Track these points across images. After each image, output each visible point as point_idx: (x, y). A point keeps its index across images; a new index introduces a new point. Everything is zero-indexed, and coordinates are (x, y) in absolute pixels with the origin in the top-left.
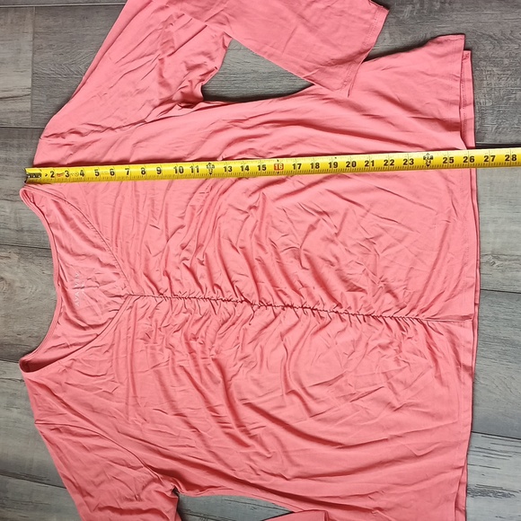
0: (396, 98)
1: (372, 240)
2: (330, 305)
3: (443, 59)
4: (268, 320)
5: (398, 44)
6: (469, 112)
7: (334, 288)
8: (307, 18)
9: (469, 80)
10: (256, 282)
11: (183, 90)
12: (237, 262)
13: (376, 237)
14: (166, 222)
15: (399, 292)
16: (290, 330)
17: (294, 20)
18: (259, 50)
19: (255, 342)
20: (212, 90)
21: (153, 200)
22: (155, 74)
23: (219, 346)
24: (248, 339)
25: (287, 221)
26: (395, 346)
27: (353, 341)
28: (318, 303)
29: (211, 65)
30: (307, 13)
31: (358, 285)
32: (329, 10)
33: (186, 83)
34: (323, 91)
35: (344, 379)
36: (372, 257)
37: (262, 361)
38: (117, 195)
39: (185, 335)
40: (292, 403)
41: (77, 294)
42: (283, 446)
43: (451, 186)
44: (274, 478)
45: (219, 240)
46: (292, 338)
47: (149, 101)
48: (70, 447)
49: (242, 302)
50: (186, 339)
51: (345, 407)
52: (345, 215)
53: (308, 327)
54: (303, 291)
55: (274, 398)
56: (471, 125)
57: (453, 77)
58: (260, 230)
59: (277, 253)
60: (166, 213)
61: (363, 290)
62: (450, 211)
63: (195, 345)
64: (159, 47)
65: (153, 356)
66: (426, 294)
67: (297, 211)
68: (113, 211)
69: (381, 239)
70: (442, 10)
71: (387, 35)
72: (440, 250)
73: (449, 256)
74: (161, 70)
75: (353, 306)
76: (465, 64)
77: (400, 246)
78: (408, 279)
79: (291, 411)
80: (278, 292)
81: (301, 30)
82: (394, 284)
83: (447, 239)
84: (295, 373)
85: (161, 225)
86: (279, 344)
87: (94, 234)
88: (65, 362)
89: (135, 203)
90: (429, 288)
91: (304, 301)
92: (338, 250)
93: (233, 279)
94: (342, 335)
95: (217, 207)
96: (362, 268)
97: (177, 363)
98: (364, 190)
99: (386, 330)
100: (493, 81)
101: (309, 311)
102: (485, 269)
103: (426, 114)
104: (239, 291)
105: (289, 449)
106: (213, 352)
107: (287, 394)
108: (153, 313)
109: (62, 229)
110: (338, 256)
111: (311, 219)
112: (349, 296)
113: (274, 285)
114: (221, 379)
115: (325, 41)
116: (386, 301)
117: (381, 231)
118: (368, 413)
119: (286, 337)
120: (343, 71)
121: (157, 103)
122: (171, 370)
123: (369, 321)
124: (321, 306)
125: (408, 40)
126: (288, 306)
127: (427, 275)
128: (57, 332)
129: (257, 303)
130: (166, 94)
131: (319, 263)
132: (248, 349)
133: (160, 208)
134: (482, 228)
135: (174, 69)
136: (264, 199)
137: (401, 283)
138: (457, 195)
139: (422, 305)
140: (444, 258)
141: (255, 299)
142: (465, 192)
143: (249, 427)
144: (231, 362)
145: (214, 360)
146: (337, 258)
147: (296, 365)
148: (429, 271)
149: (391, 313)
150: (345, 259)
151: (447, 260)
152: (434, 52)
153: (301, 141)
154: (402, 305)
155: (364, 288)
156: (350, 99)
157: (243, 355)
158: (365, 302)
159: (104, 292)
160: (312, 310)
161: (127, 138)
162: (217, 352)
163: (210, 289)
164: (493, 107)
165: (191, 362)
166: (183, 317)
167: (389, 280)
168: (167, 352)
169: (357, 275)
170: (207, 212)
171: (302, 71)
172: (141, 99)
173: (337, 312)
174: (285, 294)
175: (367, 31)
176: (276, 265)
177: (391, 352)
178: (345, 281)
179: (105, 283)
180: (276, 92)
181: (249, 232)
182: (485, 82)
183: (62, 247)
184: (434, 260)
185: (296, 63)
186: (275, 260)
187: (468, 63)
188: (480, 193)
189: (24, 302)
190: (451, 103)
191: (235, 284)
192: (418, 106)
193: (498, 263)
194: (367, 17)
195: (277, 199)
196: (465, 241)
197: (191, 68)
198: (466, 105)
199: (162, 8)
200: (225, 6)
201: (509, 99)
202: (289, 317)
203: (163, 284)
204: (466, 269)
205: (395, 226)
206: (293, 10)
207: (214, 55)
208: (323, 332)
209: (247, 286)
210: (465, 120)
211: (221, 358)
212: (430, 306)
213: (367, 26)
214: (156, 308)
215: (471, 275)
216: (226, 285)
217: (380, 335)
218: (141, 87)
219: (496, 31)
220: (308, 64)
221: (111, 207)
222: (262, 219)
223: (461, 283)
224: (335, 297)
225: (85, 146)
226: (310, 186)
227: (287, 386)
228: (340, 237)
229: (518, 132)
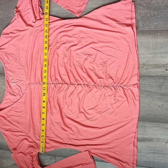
0: (112, 18)
1: (105, 62)
2: (92, 83)
3: (126, 5)
4: (73, 89)
6: (134, 21)
7: (94, 78)
9: (134, 11)
10: (69, 77)
12: (63, 71)
13: (106, 61)
15: (114, 78)
16: (80, 92)
19: (69, 97)
25: (78, 57)
26: (114, 95)
27: (100, 95)
31: (101, 77)
35: (98, 107)
36: (105, 67)
37: (72, 103)
40: (81, 116)
41: (13, 85)
42: (78, 130)
43: (129, 44)
44: (76, 141)
46: (81, 95)
48: (11, 136)
49: (64, 84)
51: (98, 116)
52: (96, 55)
53: (86, 91)
54: (84, 79)
55: (76, 115)
56: (135, 25)
57: (129, 10)
59: (75, 68)
62: (129, 52)
66: (122, 78)
67: (81, 54)
69: (108, 62)
72: (126, 64)
73: (129, 66)
75: (100, 84)
76: (133, 7)
77: (114, 64)
79: (81, 119)
80: (76, 80)
82: (112, 76)
83: (128, 60)
84: (83, 106)
86: (77, 97)
88: (9, 108)
90: (123, 76)
91: (84, 83)
92: (95, 66)
93: (61, 77)
94: (97, 93)
96: (102, 71)
98: (102, 47)
99: (111, 90)
100: (141, 11)
101: (86, 86)
102: (141, 69)
103: (121, 22)
104: (64, 80)
105: (80, 131)
107: (80, 113)
110: (95, 68)
111: (86, 57)
112: (98, 80)
113: (75, 78)
114: (59, 109)
116: (110, 81)
117: (108, 59)
118: (105, 117)
119: (79, 94)
123: (105, 87)
124: (90, 83)
126: (79, 84)
127: (123, 72)
129: (70, 84)
131: (89, 70)
132: (67, 99)
134: (139, 57)
136: (71, 50)
137: (115, 75)
138: (131, 47)
139: (121, 82)
140: (128, 66)
141: (69, 82)
142: (134, 46)
143: (68, 125)
144: (62, 103)
146: (94, 69)
148: (123, 71)
149: (112, 85)
150: (97, 69)
151: (129, 67)
152: (123, 3)
153: (82, 32)
154: (115, 82)
155: (103, 77)
158: (104, 82)
159: (22, 83)
160: (87, 85)
163: (54, 80)
164: (141, 19)
167: (111, 74)
169: (101, 74)
173: (95, 86)
174: (79, 81)
176: (75, 71)
177: (113, 97)
178: (97, 75)
179: (22, 81)
182: (138, 12)
183: (8, 70)
184: (124, 67)
186: (75, 70)
187: (133, 6)
188: (138, 46)
190: (129, 19)
192: (118, 20)
193: (145, 67)
195: (75, 51)
196: (134, 61)
198: (133, 19)
201: (146, 16)
202: (80, 88)
204: (134, 69)
205: (112, 58)
208: (91, 92)
209: (66, 79)
210: (133, 24)
212: (124, 82)
215: (136, 71)
216: (59, 79)
217: (109, 92)
223: (133, 74)
224: (94, 81)
225: (15, 37)
226: (85, 46)
227: (80, 110)
228: (95, 62)
229: (149, 26)
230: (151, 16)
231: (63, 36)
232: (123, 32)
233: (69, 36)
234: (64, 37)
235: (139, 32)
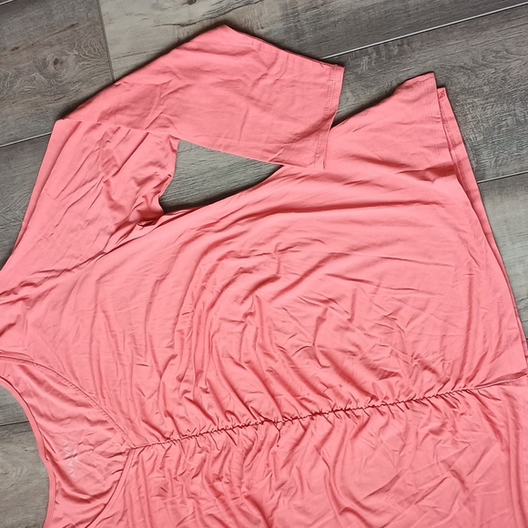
0: (378, 158)
1: (391, 316)
2: (364, 401)
3: (417, 103)
4: (297, 435)
5: (364, 99)
6: (461, 152)
7: (363, 381)
8: (257, 97)
9: (451, 119)
10: (273, 396)
11: (139, 208)
12: (245, 380)
13: (396, 312)
14: (154, 357)
15: (437, 366)
16: (325, 440)
17: (243, 103)
18: (213, 145)
19: (289, 465)
20: (170, 200)
21: (133, 336)
22: (103, 198)
23: (249, 480)
24: (280, 463)
25: (291, 319)
26: (449, 427)
27: (400, 434)
28: (349, 402)
29: (163, 174)
30: (256, 92)
31: (389, 370)
32: (279, 84)
33: (141, 200)
34: (295, 170)
35: (401, 479)
36: (396, 334)
37: (302, 484)
38: (91, 341)
39: (207, 478)
40: (349, 523)
41: (70, 464)
43: (465, 236)
45: (219, 361)
46: (330, 448)
47: (104, 230)
49: (262, 423)
50: (209, 482)
51: (410, 512)
52: (354, 297)
53: (345, 431)
54: (328, 392)
55: (327, 522)
56: (467, 166)
57: (432, 119)
58: (263, 337)
59: (289, 359)
60: (152, 346)
61: (396, 374)
62: (469, 263)
63: (220, 486)
64: (100, 169)
65: (175, 511)
66: (468, 359)
67: (299, 306)
68: (91, 360)
69: (401, 313)
70: (401, 53)
71: (349, 94)
72: (470, 308)
73: (482, 311)
74: (108, 193)
75: (389, 395)
76: (442, 103)
77: (424, 315)
78: (443, 349)
80: (302, 401)
81: (254, 111)
82: (429, 359)
83: (474, 293)
84: (344, 488)
85: (149, 360)
86: (316, 459)
87: (74, 391)
89: (114, 345)
90: (469, 353)
91: (333, 404)
92: (356, 336)
93: (245, 400)
94: (385, 431)
95: (208, 324)
96: (388, 350)
97: (205, 512)
98: (368, 265)
99: (435, 412)
100: (478, 112)
101: (341, 413)
104: (256, 412)
106: (244, 489)
107: (340, 514)
108: (163, 462)
109: (36, 395)
110: (358, 343)
111: (318, 311)
112: (382, 385)
113: (295, 395)
114: (260, 517)
115: (283, 117)
116: (426, 380)
117: (399, 303)
118: (438, 512)
119: (323, 449)
120: (311, 143)
121: (113, 229)
122: (199, 523)
123: (413, 406)
124: (354, 403)
125: (373, 93)
126: (316, 414)
127: (464, 338)
128: (57, 514)
129: (280, 419)
130: (120, 217)
131: (339, 356)
132: (283, 475)
133: (143, 342)
134: (510, 272)
135: (123, 188)
136: (259, 302)
137: (437, 355)
138: (472, 243)
139: (466, 374)
141: (276, 415)
142: (480, 238)
144: (267, 494)
145: (248, 497)
146: (357, 346)
147: (342, 478)
148: (464, 333)
149: (434, 392)
150: (367, 345)
151: (481, 316)
152: (405, 98)
153: (283, 229)
154: (444, 380)
155: (396, 371)
156: (326, 171)
157: (279, 483)
158: (402, 386)
159: (102, 453)
160: (345, 411)
161: (87, 276)
162: (248, 488)
163: (222, 417)
164: (485, 140)
165: (221, 507)
166: (198, 457)
167: (422, 355)
168: (190, 502)
169: (384, 359)
170: (198, 334)
171: (266, 154)
172: (93, 229)
173: (373, 406)
174: (310, 401)
175: (326, 95)
176: (292, 371)
177: (446, 435)
178: (373, 369)
179: (99, 443)
180: (243, 184)
181: (251, 343)
182: (469, 116)
183: (41, 415)
184: (466, 320)
185: (257, 148)
186: (288, 367)
187: (445, 100)
188: (498, 234)
189: (11, 489)
190: (437, 148)
191: (250, 405)
192: (403, 160)
194: (323, 80)
195: (273, 299)
196: (495, 291)
197: (142, 183)
198: (455, 146)
199: (94, 127)
200: (164, 107)
201: (501, 127)
202: (321, 426)
203: (168, 426)
204: (505, 321)
205: (413, 295)
206: (240, 93)
207: (164, 163)
208: (365, 433)
209: (264, 404)
210: (459, 162)
211: (254, 493)
212: (476, 371)
213: (324, 90)
214: (165, 456)
215: (512, 326)
216: (239, 409)
217: (429, 419)
218: (90, 217)
219: (466, 60)
220: (270, 146)
221: (87, 356)
222: (262, 325)
223: (504, 339)
224: (367, 390)
225: (40, 297)
226: (307, 274)
227: (338, 504)
228: (355, 322)
229: (520, 160)
230: (518, 122)
231: (220, 259)
232: (430, 200)
233: (242, 255)
234: (224, 261)
235: (489, 185)
